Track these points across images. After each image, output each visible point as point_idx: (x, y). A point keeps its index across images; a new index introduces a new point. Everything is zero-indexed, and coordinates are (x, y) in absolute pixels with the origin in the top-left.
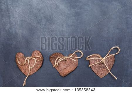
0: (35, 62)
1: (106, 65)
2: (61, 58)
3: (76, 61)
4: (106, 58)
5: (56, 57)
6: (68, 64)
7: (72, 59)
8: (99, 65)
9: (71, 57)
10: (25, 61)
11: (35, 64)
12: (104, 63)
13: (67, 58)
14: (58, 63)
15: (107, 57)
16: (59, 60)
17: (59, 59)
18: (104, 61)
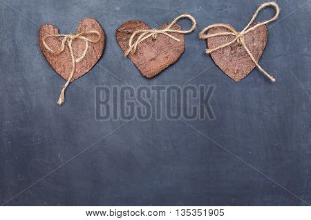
0: (87, 45)
1: (247, 50)
2: (144, 34)
3: (179, 40)
4: (247, 31)
5: (130, 31)
6: (161, 49)
7: (169, 35)
8: (232, 49)
9: (166, 30)
10: (63, 45)
11: (85, 51)
12: (243, 43)
13: (158, 34)
14: (135, 45)
15: (250, 29)
16: (140, 38)
17: (137, 35)
18: (242, 41)
